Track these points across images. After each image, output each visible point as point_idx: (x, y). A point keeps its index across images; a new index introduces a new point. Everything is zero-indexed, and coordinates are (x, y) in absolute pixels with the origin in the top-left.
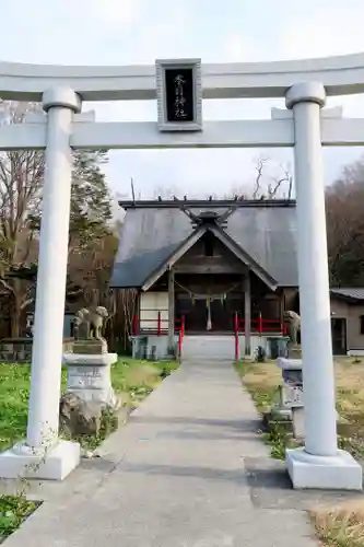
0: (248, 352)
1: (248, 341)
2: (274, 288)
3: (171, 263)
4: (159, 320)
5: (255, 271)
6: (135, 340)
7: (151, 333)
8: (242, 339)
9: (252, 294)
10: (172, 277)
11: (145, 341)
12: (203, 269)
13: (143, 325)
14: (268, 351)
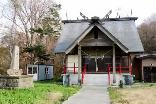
0: (114, 82)
1: (114, 77)
2: (127, 52)
3: (79, 41)
4: (75, 67)
5: (118, 44)
6: (65, 76)
7: (71, 72)
8: (111, 76)
9: (116, 55)
10: (80, 48)
11: (68, 76)
12: (93, 44)
13: (69, 69)
14: (124, 82)
